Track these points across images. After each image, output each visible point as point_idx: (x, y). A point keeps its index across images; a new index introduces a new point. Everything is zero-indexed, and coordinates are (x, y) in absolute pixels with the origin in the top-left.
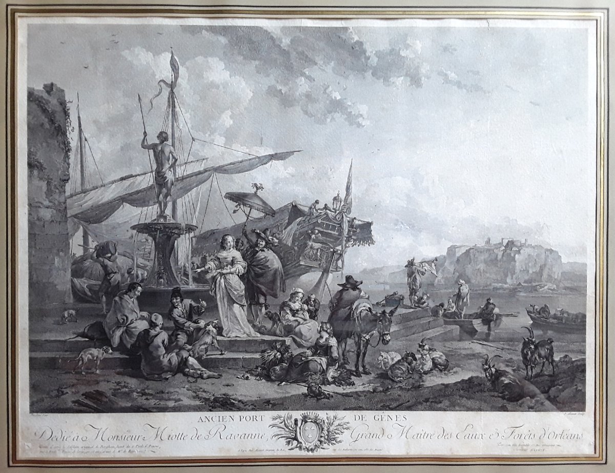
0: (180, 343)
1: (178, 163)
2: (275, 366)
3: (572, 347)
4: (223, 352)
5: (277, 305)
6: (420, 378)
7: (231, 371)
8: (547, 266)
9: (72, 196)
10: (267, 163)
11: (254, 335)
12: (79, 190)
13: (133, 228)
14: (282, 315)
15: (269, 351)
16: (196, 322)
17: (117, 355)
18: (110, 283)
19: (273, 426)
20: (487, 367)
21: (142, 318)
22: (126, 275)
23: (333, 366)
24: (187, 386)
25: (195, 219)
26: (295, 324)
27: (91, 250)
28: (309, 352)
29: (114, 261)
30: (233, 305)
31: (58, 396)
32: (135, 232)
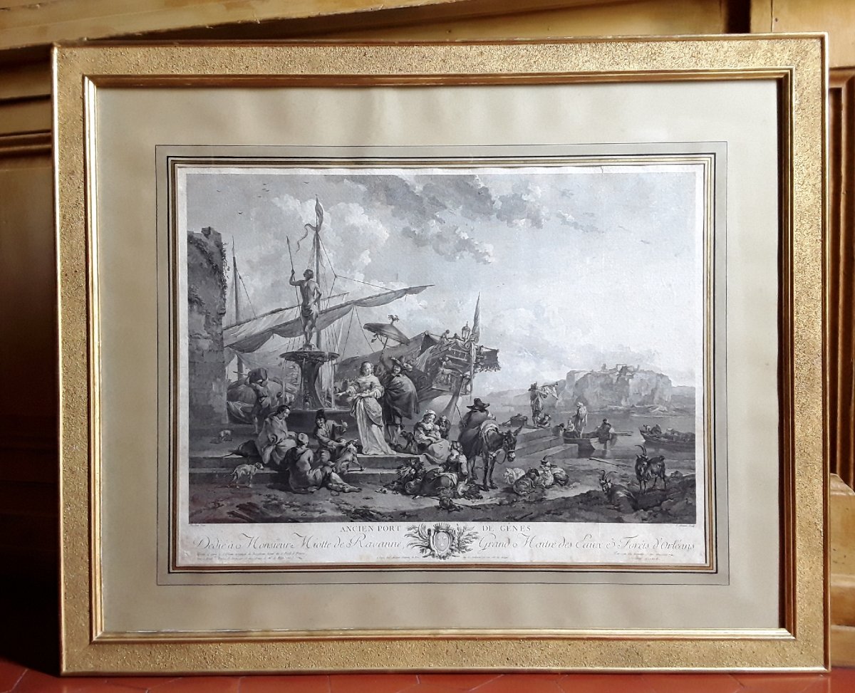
0: (323, 460)
1: (322, 297)
2: (410, 481)
3: (682, 464)
4: (363, 468)
6: (543, 491)
7: (370, 485)
8: (658, 390)
9: (228, 328)
10: (401, 297)
11: (390, 453)
12: (234, 322)
13: (282, 356)
14: (416, 434)
15: (405, 467)
16: (338, 441)
17: (268, 471)
18: (261, 406)
19: (408, 535)
20: (604, 482)
21: (290, 437)
22: (276, 399)
23: (462, 481)
24: (330, 499)
25: (337, 347)
26: (427, 443)
27: (245, 377)
28: (441, 469)
29: (265, 386)
30: (371, 426)
31: (214, 508)
32: (283, 359)
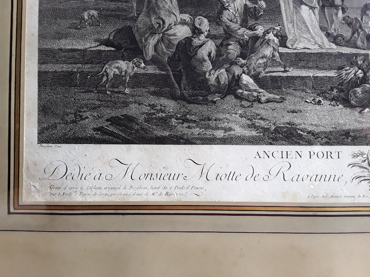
2: (356, 87)
4: (287, 69)
5: (358, 8)
7: (298, 93)
11: (327, 47)
14: (364, 22)
15: (348, 68)
16: (252, 28)
17: (151, 71)
19: (353, 165)
21: (183, 23)
24: (240, 112)
30: (300, 7)
